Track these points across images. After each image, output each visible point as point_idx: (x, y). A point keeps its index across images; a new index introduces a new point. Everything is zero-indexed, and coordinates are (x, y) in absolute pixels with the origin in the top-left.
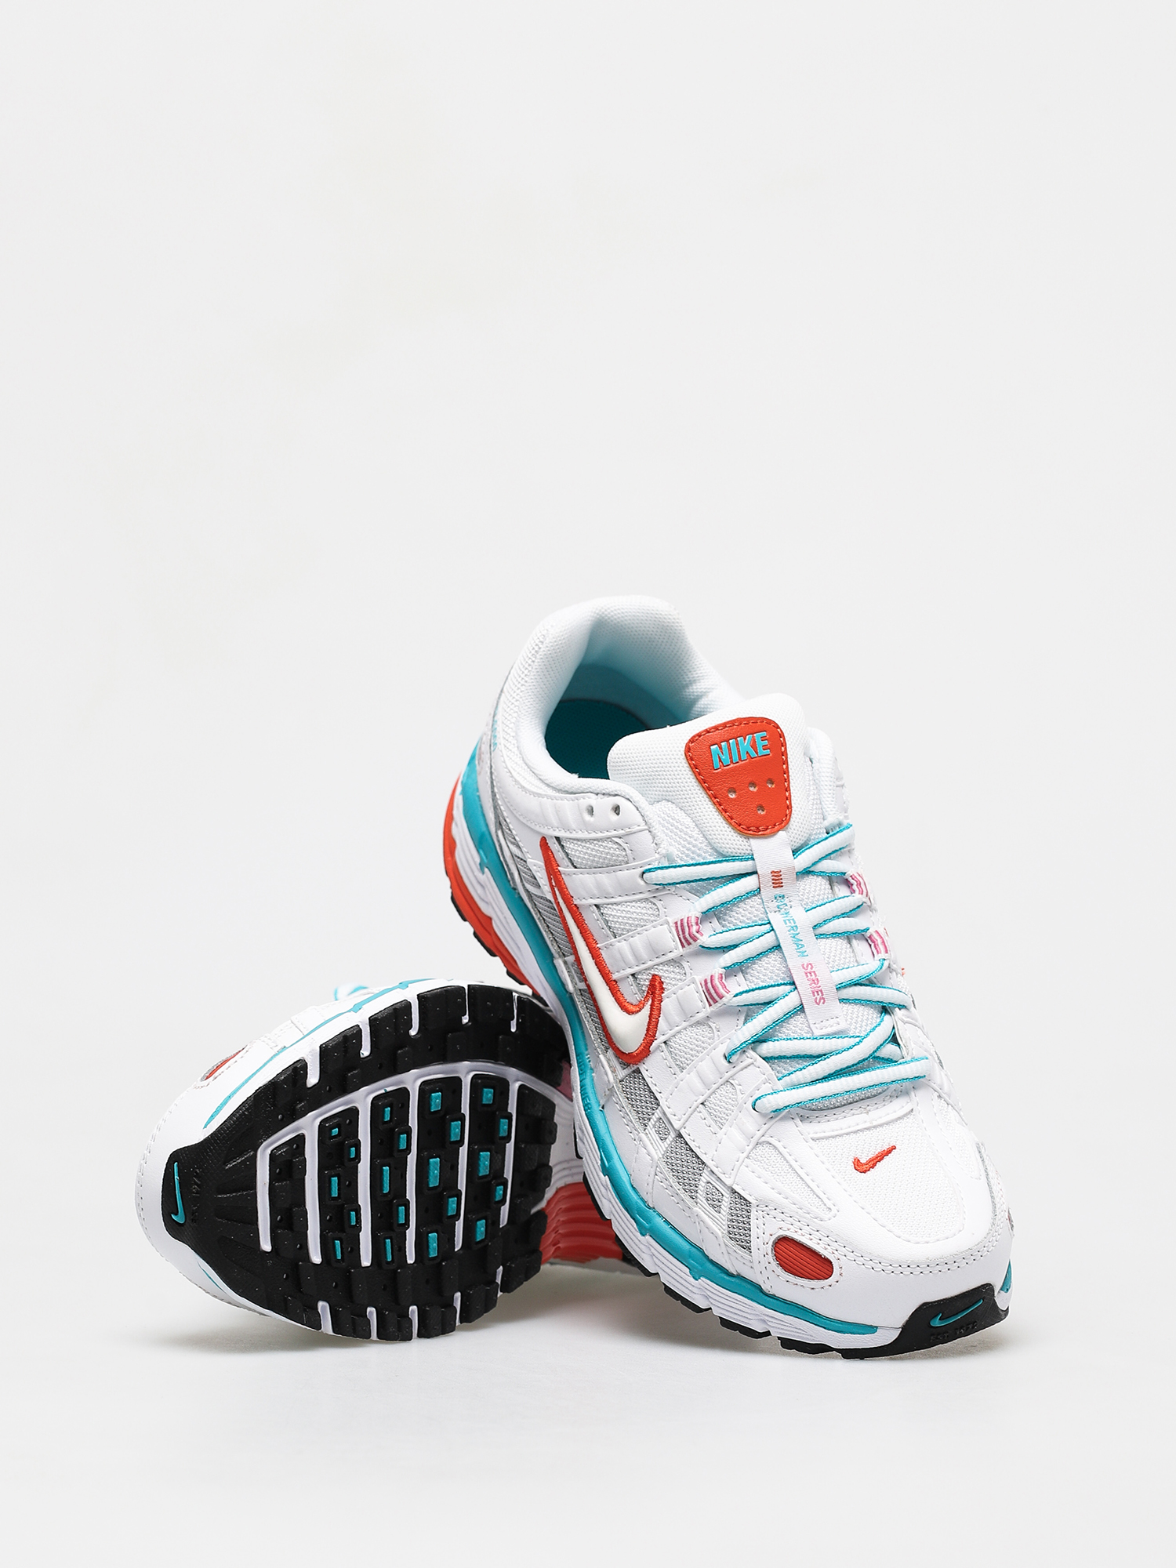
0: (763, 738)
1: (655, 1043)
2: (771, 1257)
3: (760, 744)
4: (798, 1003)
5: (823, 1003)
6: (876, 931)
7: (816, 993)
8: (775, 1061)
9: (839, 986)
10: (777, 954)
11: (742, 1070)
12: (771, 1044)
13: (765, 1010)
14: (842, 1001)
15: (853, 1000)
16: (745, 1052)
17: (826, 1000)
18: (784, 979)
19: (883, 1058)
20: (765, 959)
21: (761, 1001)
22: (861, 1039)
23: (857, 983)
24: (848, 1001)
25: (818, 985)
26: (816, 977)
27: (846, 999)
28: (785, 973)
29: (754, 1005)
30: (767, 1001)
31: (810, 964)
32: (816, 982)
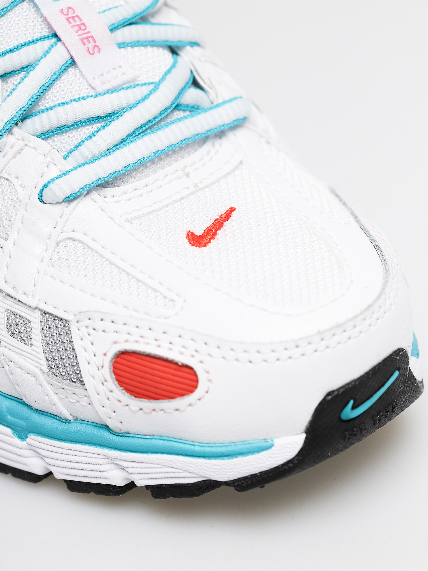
2: (112, 384)
4: (68, 57)
5: (99, 52)
7: (85, 41)
8: (53, 135)
9: (111, 28)
10: (26, 5)
11: (14, 157)
12: (44, 115)
13: (25, 77)
14: (120, 45)
15: (133, 44)
16: (12, 134)
17: (100, 47)
18: (41, 33)
19: (187, 106)
20: (10, 15)
21: (17, 66)
22: (157, 85)
23: (131, 21)
24: (128, 45)
25: (86, 31)
26: (82, 22)
27: (123, 43)
28: (41, 25)
29: (10, 73)
30: (25, 64)
31: (70, 8)
32: (83, 27)
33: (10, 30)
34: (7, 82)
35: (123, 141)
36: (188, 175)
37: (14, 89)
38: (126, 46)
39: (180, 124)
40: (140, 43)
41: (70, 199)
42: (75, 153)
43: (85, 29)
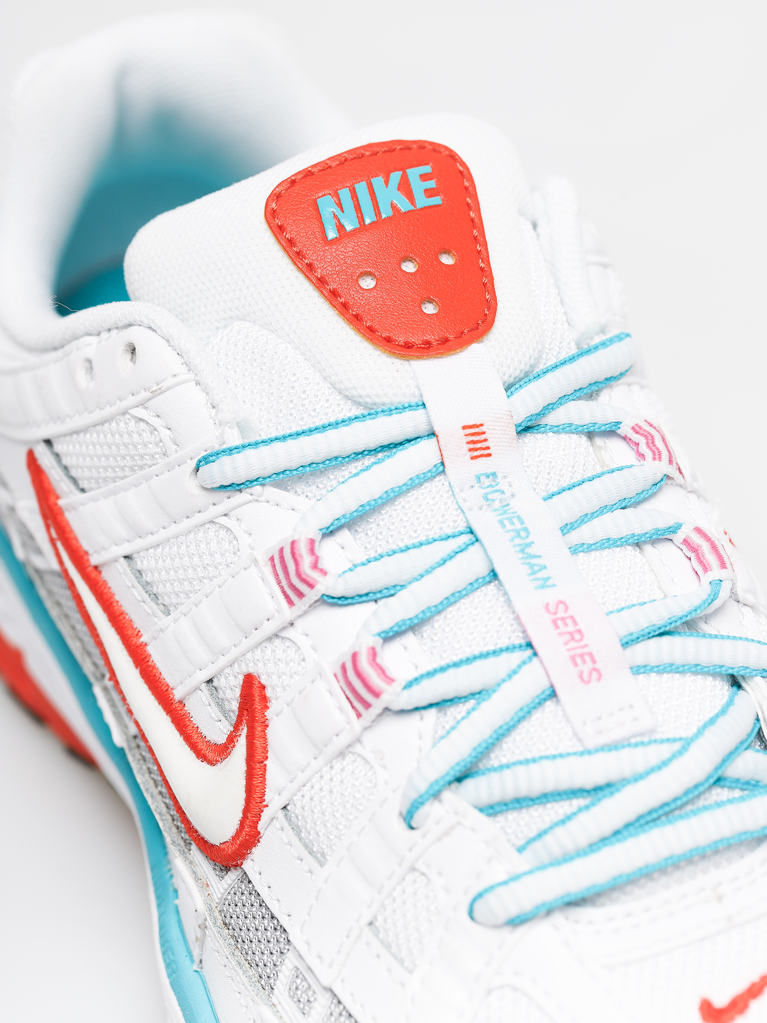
0: (424, 177)
1: (266, 815)
3: (418, 187)
4: (545, 684)
5: (599, 679)
6: (698, 530)
7: (578, 660)
8: (508, 810)
9: (625, 640)
10: (492, 590)
11: (439, 839)
12: (494, 776)
13: (474, 709)
14: (639, 669)
15: (661, 667)
16: (440, 801)
17: (603, 672)
18: (510, 638)
19: (737, 781)
20: (464, 604)
21: (464, 691)
22: (687, 743)
23: (661, 631)
24: (652, 669)
25: (582, 643)
26: (578, 628)
27: (645, 666)
28: (512, 625)
29: (451, 700)
30: (476, 689)
31: (562, 602)
32: (577, 636)
33: (461, 629)
34: (446, 714)
35: (617, 833)
36: (720, 898)
37: (453, 728)
38: (648, 672)
39: (719, 813)
40: (674, 667)
41: (516, 922)
42: (537, 845)
43: (581, 640)
